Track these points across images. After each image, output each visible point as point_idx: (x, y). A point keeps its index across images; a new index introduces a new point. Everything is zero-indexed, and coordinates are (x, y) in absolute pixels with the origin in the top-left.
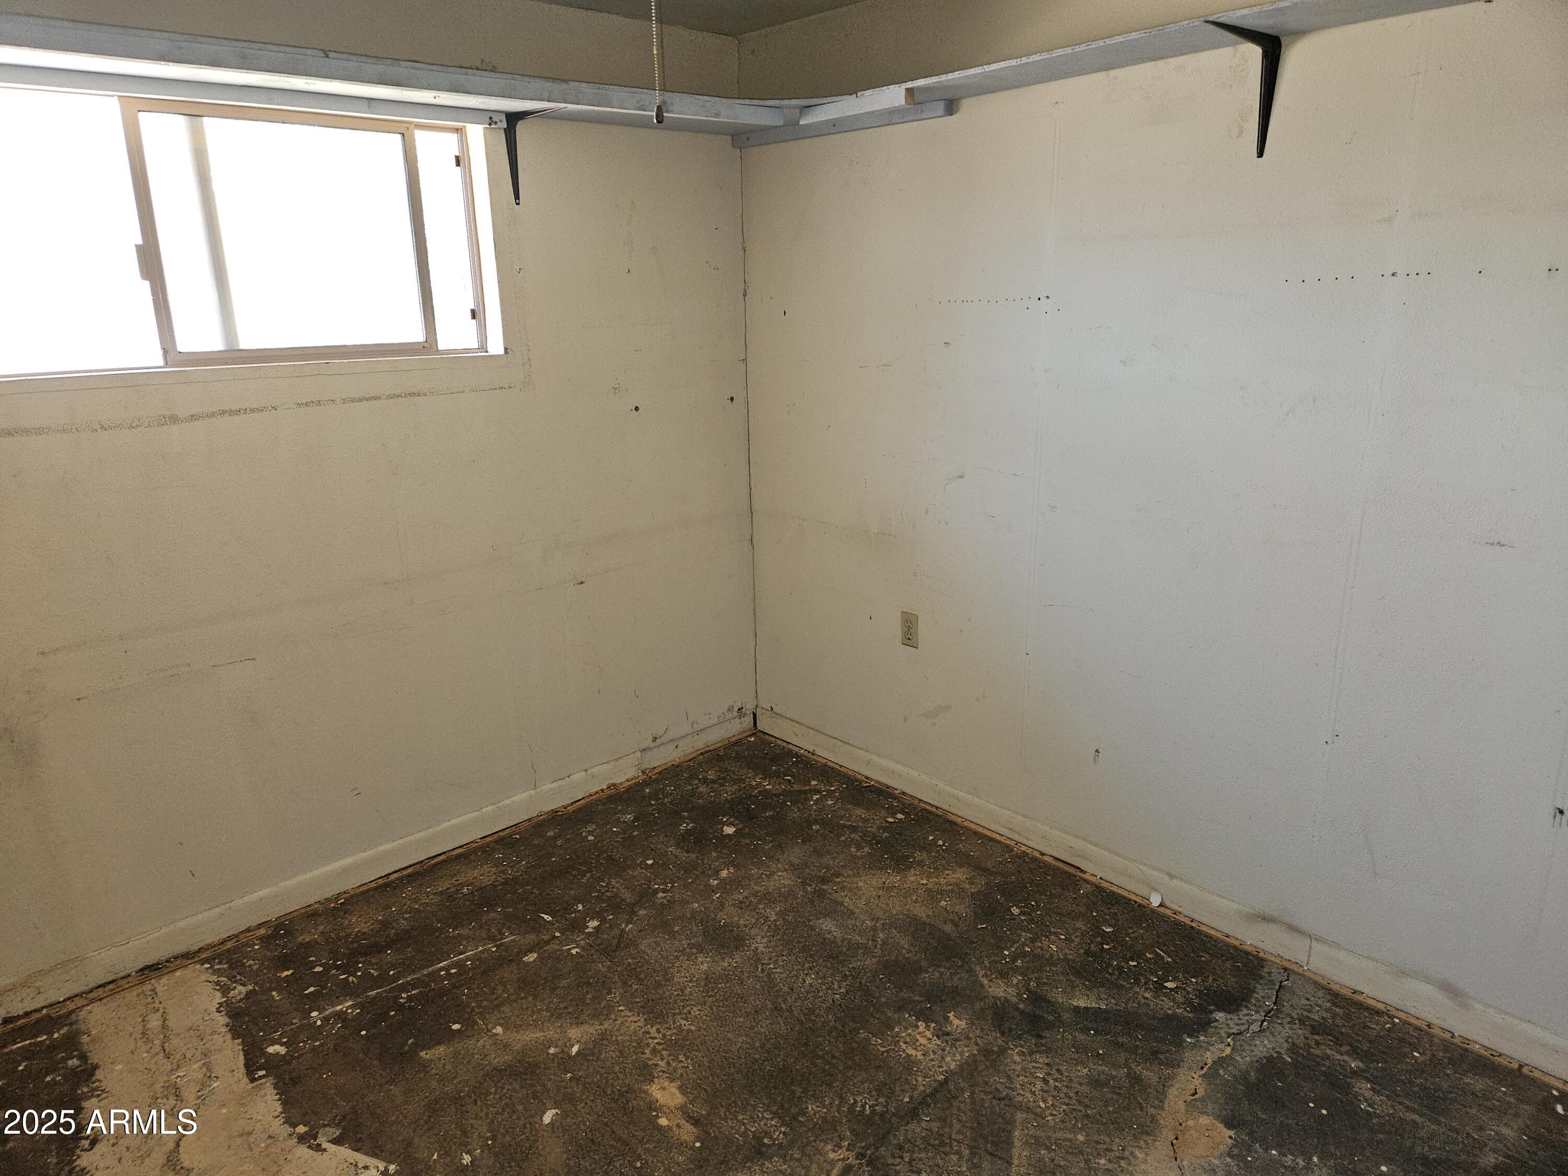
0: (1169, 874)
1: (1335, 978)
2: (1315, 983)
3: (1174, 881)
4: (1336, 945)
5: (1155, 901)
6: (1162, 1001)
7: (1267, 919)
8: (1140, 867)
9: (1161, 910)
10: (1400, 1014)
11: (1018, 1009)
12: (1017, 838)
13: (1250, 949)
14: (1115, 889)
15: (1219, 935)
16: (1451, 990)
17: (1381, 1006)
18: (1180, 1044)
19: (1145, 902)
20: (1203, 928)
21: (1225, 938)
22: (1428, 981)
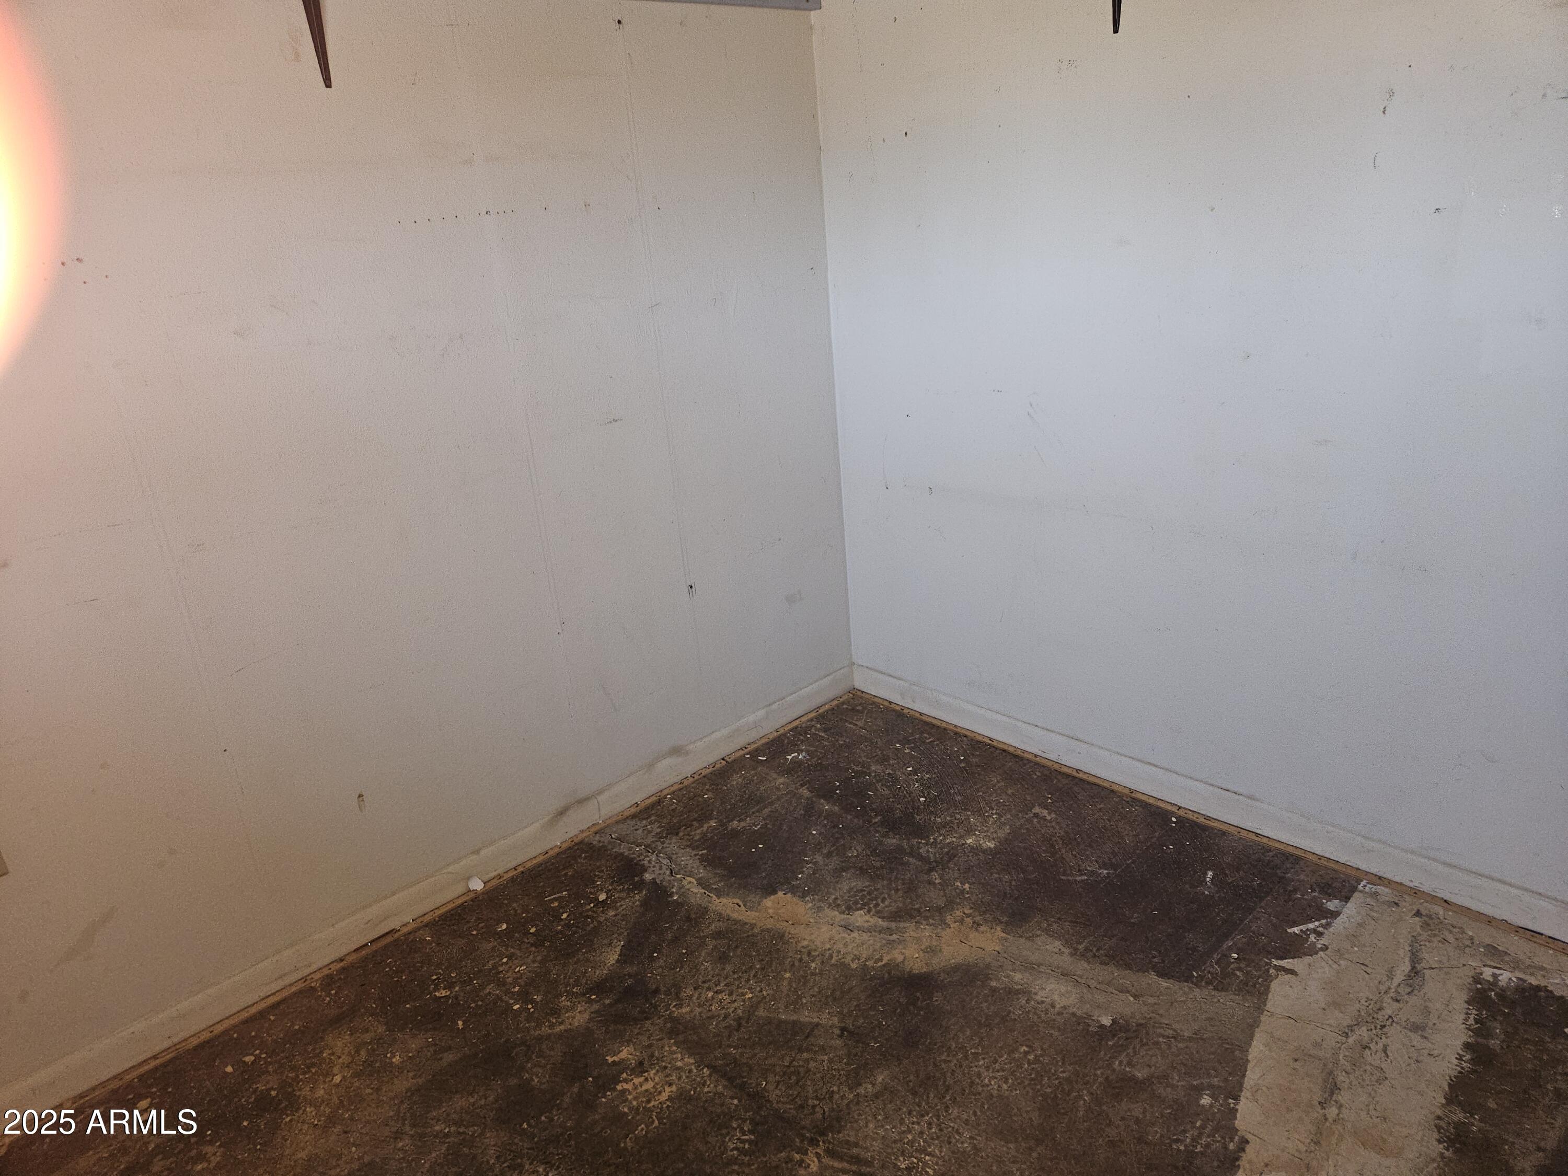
0: (473, 853)
1: (622, 809)
2: (617, 822)
3: (483, 852)
4: (610, 786)
5: (477, 885)
6: (621, 906)
7: (562, 813)
8: (445, 871)
9: (489, 885)
10: (665, 792)
11: (611, 1005)
12: (299, 975)
13: (565, 846)
14: (438, 913)
15: (541, 858)
16: (676, 751)
17: (654, 799)
18: (678, 904)
19: (472, 895)
20: (529, 865)
21: (546, 855)
22: (664, 757)
